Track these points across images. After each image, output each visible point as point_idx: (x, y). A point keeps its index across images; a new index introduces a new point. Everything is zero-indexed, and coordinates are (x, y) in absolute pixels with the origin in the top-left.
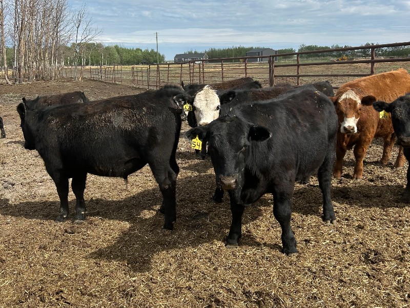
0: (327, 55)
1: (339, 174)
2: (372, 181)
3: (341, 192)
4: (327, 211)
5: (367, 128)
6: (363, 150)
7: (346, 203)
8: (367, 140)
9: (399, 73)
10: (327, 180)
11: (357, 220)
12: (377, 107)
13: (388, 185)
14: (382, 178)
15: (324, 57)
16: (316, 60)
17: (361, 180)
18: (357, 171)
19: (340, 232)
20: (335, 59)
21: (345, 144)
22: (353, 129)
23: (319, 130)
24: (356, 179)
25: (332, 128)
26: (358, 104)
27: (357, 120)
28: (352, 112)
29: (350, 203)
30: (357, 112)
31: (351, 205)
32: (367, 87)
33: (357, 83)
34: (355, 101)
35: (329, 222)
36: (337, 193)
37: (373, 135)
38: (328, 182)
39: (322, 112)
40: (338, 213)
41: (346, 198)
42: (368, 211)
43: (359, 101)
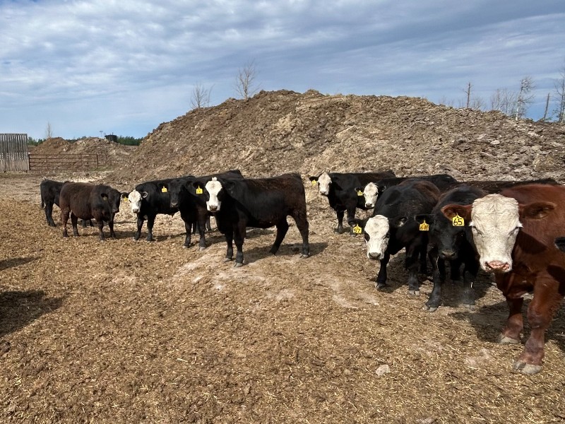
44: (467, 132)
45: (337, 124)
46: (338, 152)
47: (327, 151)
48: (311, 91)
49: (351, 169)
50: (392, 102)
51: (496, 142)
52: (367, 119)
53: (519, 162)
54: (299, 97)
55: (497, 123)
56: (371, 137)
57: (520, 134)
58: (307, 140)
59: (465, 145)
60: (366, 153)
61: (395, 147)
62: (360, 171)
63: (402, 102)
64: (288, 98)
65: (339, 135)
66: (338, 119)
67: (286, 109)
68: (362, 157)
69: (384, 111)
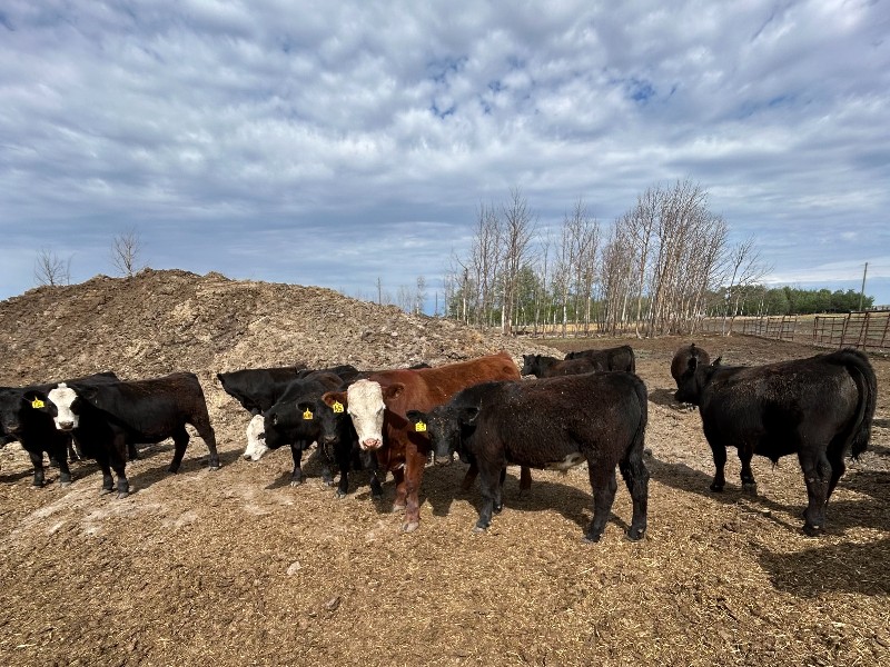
44: (372, 325)
45: (249, 313)
46: (253, 346)
47: (241, 345)
48: (213, 275)
49: (268, 365)
50: (303, 292)
51: (395, 334)
52: (280, 310)
53: (413, 351)
54: (199, 280)
55: (394, 317)
56: (286, 329)
57: (412, 326)
58: (214, 332)
59: (371, 336)
60: (283, 346)
61: (310, 339)
62: (278, 366)
63: (313, 293)
64: (184, 281)
65: (251, 326)
66: (248, 308)
67: (183, 293)
68: (279, 351)
69: (297, 302)
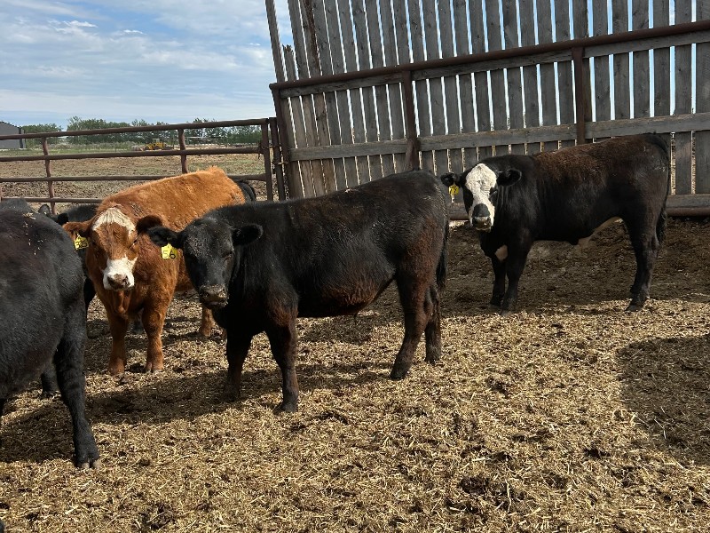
0: (126, 139)
1: (121, 367)
2: (179, 370)
3: (118, 401)
4: (81, 446)
5: (159, 275)
6: (159, 316)
7: (126, 422)
8: (162, 297)
9: (208, 176)
10: (75, 386)
11: (141, 451)
12: (156, 238)
13: (205, 375)
14: (196, 363)
15: (119, 142)
16: (105, 147)
17: (161, 372)
18: (152, 357)
19: (105, 482)
20: (141, 147)
21: (122, 309)
22: (126, 280)
23: (33, 290)
24: (152, 372)
25: (69, 283)
26: (130, 233)
27: (133, 262)
28: (120, 248)
29: (134, 419)
30: (130, 247)
31: (134, 422)
32: (151, 201)
33: (132, 195)
34: (125, 228)
35: (87, 465)
36: (108, 406)
37: (173, 288)
38: (78, 390)
39: (42, 254)
40: (108, 444)
41: (129, 411)
42: (164, 428)
43: (131, 227)
